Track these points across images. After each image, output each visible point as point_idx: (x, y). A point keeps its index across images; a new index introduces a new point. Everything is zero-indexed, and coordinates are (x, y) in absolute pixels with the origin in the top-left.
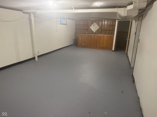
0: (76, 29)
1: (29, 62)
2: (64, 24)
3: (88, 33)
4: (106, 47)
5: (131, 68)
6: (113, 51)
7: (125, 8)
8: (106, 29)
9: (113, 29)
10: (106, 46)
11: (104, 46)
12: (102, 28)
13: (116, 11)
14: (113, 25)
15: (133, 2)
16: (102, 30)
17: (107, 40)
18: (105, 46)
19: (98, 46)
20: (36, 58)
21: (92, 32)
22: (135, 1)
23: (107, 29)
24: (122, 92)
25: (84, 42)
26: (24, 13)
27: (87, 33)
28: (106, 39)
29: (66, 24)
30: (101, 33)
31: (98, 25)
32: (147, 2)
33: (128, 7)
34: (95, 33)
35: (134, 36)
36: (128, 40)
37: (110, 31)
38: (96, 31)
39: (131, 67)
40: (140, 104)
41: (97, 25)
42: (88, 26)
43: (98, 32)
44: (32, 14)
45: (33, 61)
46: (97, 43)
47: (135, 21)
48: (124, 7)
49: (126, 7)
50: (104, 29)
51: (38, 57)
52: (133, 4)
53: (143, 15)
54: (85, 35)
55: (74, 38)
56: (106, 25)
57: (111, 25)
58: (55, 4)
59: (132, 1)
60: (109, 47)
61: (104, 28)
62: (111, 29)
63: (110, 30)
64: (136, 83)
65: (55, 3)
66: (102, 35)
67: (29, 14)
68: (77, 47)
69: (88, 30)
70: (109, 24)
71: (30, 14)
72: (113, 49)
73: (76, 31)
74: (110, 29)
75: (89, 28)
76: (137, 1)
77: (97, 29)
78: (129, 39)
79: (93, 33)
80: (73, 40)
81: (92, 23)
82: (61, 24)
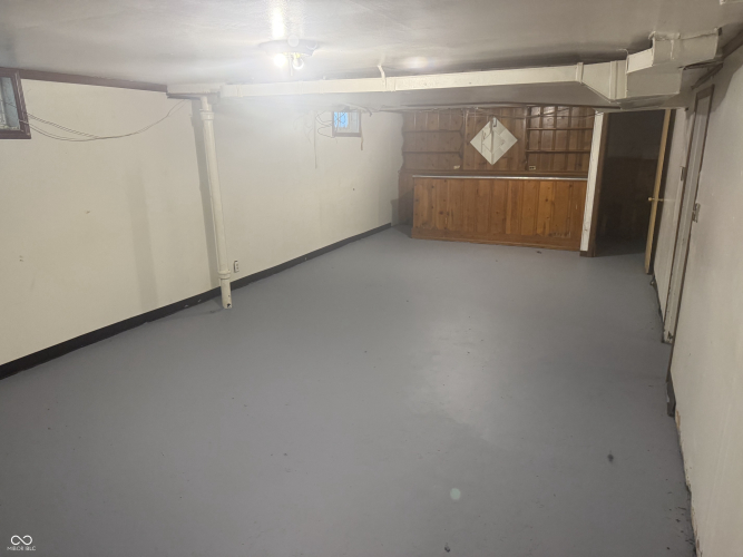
0: (405, 153)
1: (193, 309)
2: (348, 131)
3: (461, 172)
4: (550, 235)
5: (663, 341)
6: (584, 254)
7: (620, 62)
8: (550, 149)
9: (585, 149)
10: (547, 232)
11: (539, 231)
12: (528, 146)
13: (577, 78)
14: (583, 130)
15: (654, 40)
16: (527, 154)
17: (553, 203)
18: (544, 233)
19: (508, 232)
20: (227, 292)
21: (484, 162)
22: (660, 33)
23: (554, 146)
24: (611, 458)
25: (441, 213)
26: (171, 96)
27: (456, 167)
28: (549, 199)
29: (359, 135)
30: (526, 168)
31: (512, 130)
32: (717, 37)
33: (631, 58)
34: (495, 170)
35: (681, 183)
36: (656, 199)
37: (572, 158)
38: (502, 158)
39: (666, 334)
40: (690, 520)
41: (506, 132)
42: (462, 135)
43: (510, 162)
44: (205, 99)
45: (211, 305)
46: (505, 220)
47: (687, 109)
48: (613, 60)
49: (623, 57)
50: (540, 147)
51: (235, 286)
52: (653, 48)
53: (713, 87)
54: (446, 180)
55: (396, 197)
56: (549, 127)
57: (572, 126)
58: (295, 61)
59: (649, 33)
60: (566, 235)
61: (540, 142)
62: (571, 148)
63: (567, 153)
64: (679, 417)
65: (299, 59)
66: (529, 181)
67: (193, 98)
68: (410, 236)
69: (461, 156)
70: (562, 123)
71: (199, 99)
72: (585, 246)
73: (404, 164)
74: (568, 145)
75: (469, 143)
76: (671, 35)
77: (505, 149)
78: (662, 195)
79: (489, 168)
80: (393, 202)
81: (482, 123)
82: (336, 134)
